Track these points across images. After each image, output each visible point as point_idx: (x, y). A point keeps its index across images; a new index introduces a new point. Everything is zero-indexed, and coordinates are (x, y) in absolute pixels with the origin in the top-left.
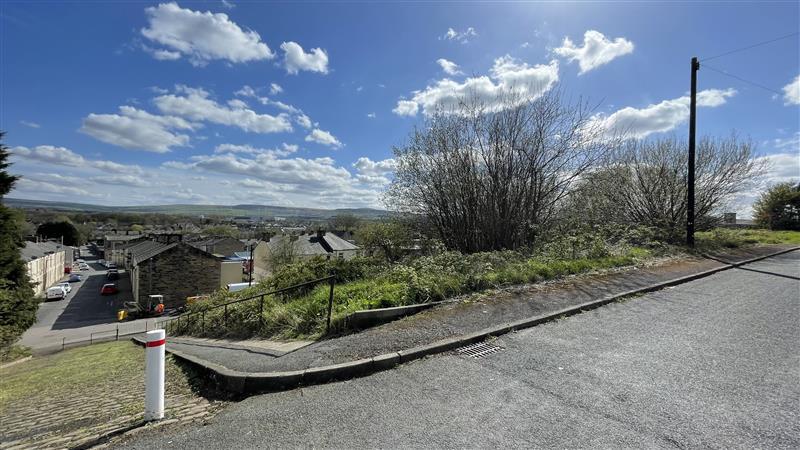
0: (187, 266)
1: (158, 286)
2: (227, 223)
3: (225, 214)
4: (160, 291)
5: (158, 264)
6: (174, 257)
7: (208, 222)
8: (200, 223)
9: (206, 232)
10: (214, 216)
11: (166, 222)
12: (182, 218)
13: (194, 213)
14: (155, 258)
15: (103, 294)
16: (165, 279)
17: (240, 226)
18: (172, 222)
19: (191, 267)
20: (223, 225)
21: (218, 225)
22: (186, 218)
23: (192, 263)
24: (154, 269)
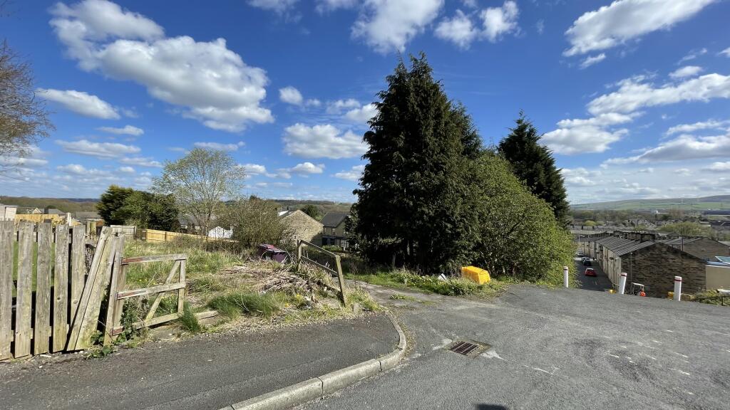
0: (666, 264)
1: (637, 276)
2: (693, 220)
3: (689, 208)
4: (640, 281)
5: (638, 258)
6: (651, 254)
7: (666, 218)
8: (655, 219)
9: (664, 230)
10: (674, 211)
11: (617, 218)
12: (632, 214)
13: (646, 208)
14: (635, 253)
15: (586, 275)
16: (644, 272)
17: (715, 223)
18: (623, 218)
19: (669, 265)
20: (688, 223)
21: (680, 223)
22: (637, 213)
23: (671, 261)
24: (634, 262)
